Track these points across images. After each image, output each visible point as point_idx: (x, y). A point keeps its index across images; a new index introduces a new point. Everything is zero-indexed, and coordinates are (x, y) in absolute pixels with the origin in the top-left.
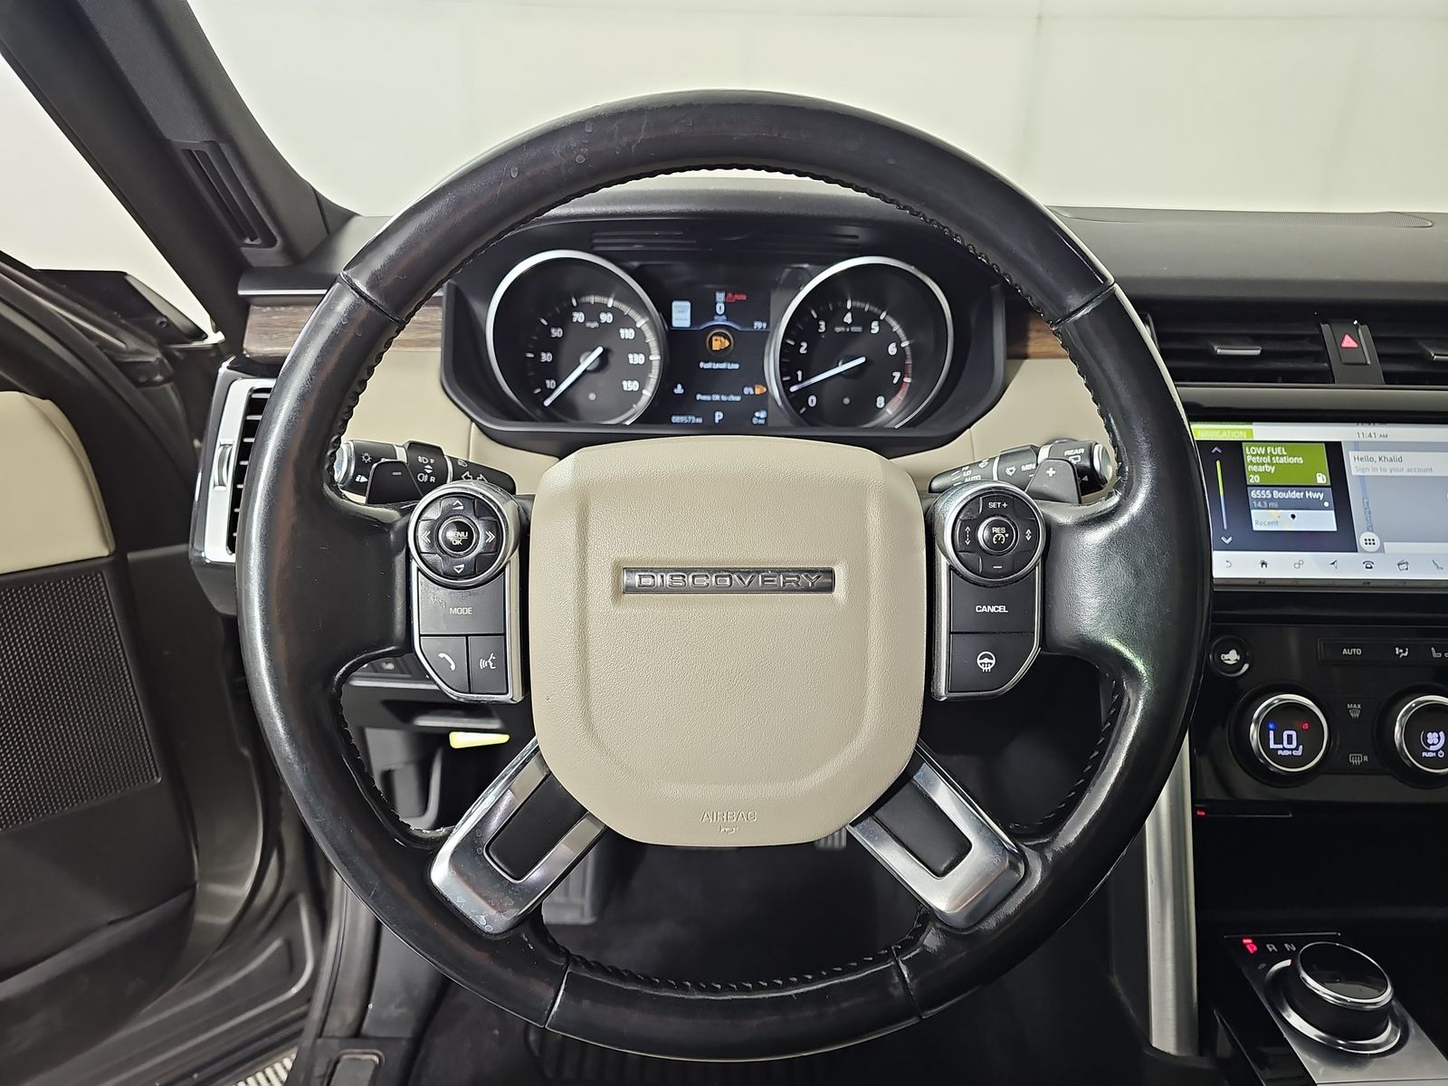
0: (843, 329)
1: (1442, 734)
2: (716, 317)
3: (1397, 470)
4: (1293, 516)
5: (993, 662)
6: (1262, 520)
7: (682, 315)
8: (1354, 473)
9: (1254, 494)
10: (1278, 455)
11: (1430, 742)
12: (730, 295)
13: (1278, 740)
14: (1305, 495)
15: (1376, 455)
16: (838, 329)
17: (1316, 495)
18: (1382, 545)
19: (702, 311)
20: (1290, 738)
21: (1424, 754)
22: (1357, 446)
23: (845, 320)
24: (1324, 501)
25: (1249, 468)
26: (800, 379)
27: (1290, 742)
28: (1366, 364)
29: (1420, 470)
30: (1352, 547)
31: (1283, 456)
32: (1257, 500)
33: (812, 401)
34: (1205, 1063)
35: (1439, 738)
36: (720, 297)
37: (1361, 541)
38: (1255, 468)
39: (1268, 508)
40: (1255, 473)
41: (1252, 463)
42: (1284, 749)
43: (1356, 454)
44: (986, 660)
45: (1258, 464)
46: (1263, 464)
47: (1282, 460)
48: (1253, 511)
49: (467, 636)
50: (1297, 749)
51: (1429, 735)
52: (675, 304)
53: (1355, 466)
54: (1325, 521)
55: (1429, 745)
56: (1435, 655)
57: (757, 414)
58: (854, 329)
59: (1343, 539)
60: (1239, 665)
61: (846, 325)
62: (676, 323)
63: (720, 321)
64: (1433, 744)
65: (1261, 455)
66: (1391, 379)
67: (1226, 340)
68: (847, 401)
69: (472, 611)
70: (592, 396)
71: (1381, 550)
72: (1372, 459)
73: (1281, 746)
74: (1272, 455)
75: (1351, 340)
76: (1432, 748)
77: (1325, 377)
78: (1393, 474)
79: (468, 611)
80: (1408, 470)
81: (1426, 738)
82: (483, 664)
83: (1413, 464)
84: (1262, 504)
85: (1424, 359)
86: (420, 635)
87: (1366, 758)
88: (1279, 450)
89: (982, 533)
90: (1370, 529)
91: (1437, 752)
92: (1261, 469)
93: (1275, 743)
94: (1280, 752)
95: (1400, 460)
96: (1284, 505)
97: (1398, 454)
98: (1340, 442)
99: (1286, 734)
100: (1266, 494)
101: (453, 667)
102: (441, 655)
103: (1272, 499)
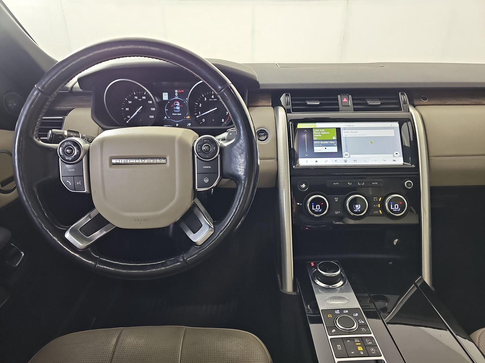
0: (211, 100)
1: (359, 205)
2: (175, 97)
3: (355, 135)
4: (326, 148)
5: (208, 180)
6: (317, 149)
7: (165, 96)
8: (343, 136)
9: (315, 142)
10: (322, 132)
11: (356, 207)
12: (179, 90)
13: (315, 207)
14: (329, 142)
15: (350, 131)
16: (210, 100)
17: (332, 142)
18: (350, 156)
19: (171, 95)
20: (318, 207)
21: (355, 211)
22: (345, 129)
23: (212, 97)
24: (334, 144)
25: (314, 135)
26: (200, 114)
27: (318, 208)
28: (349, 106)
29: (362, 135)
30: (341, 156)
31: (324, 132)
32: (316, 144)
33: (204, 120)
34: (295, 294)
35: (359, 206)
36: (176, 91)
37: (344, 155)
38: (316, 136)
39: (319, 146)
40: (316, 137)
41: (315, 134)
42: (316, 210)
43: (344, 131)
44: (206, 180)
45: (317, 134)
46: (318, 134)
47: (324, 133)
48: (315, 148)
49: (73, 176)
50: (320, 210)
51: (356, 205)
52: (163, 93)
53: (343, 134)
54: (335, 149)
55: (356, 208)
56: (359, 184)
57: (188, 124)
58: (214, 100)
59: (339, 154)
60: (305, 188)
61: (212, 98)
62: (164, 99)
63: (177, 98)
64: (357, 208)
65: (318, 132)
66: (355, 110)
67: (310, 100)
68: (213, 120)
69: (75, 170)
70: (141, 120)
71: (349, 157)
72: (349, 132)
73: (315, 209)
74: (321, 132)
75: (346, 100)
76: (357, 209)
77: (337, 110)
78: (354, 136)
79: (74, 170)
80: (359, 135)
81: (355, 206)
82: (78, 183)
83: (361, 133)
84: (317, 145)
85: (366, 104)
86: (62, 176)
87: (339, 212)
88: (323, 130)
89: (203, 148)
90: (347, 151)
91: (358, 210)
92: (318, 136)
93: (314, 208)
94: (315, 211)
95: (357, 132)
96: (323, 145)
97: (356, 131)
98: (340, 128)
99: (317, 206)
100: (319, 142)
101: (70, 184)
102: (67, 181)
103: (320, 144)
